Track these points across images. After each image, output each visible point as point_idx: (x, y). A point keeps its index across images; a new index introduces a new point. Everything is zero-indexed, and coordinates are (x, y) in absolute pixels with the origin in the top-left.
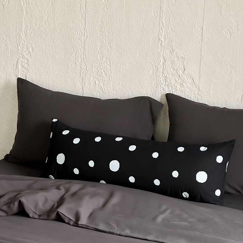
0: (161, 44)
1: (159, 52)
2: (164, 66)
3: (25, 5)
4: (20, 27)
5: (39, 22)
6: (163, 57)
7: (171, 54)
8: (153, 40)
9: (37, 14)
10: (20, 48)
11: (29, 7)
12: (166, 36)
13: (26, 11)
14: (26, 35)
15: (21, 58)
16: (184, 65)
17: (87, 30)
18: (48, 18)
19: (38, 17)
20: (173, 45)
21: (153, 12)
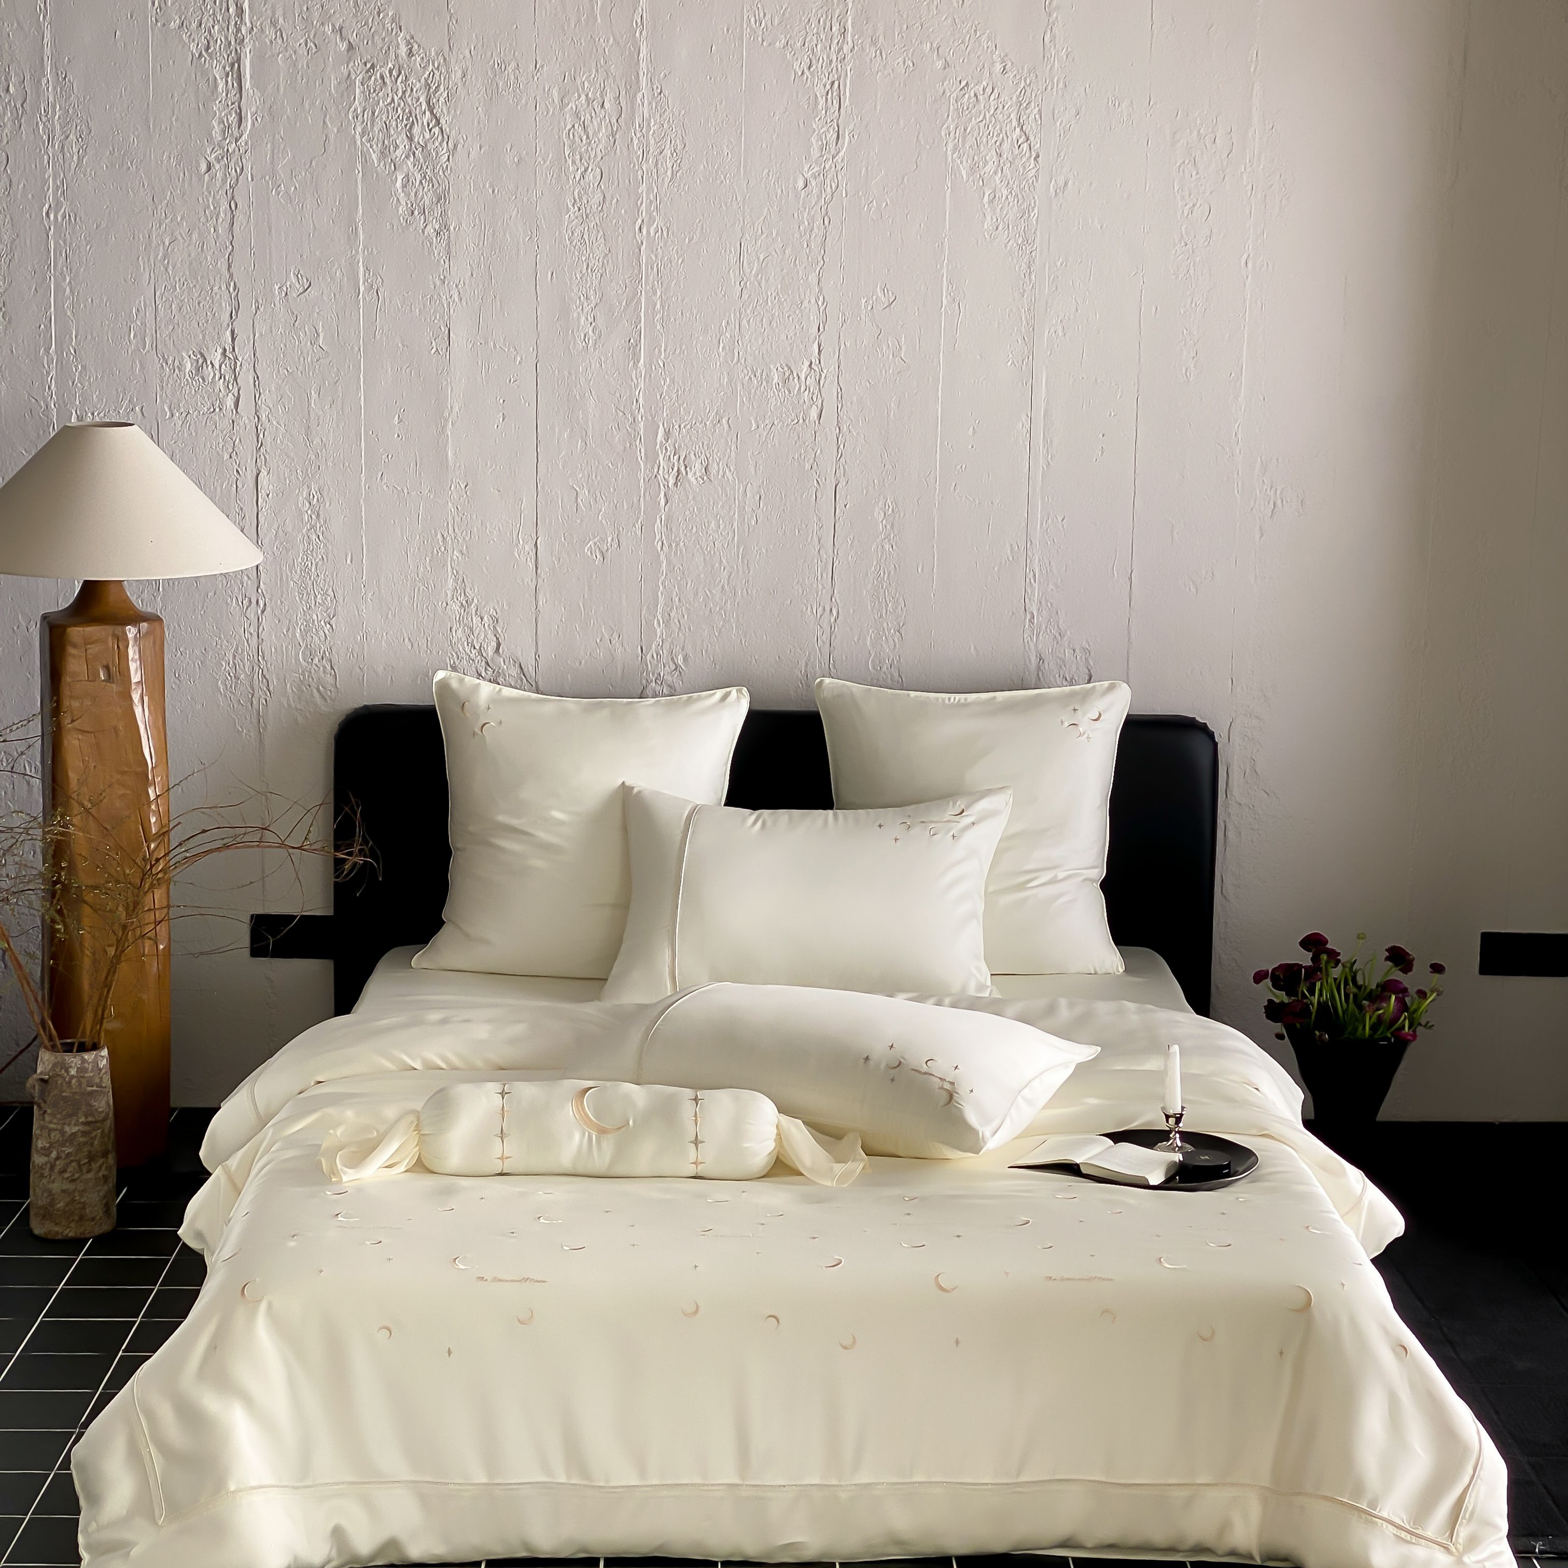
0: (1030, 621)
1: (1026, 641)
2: (1040, 674)
3: (666, 548)
4: (651, 606)
5: (703, 588)
6: (1038, 652)
7: (1055, 643)
8: (1010, 613)
9: (701, 568)
10: (649, 657)
11: (676, 554)
12: (1043, 601)
13: (669, 563)
14: (667, 623)
15: (653, 684)
16: (1089, 667)
17: (838, 601)
18: (729, 577)
19: (702, 576)
20: (1061, 622)
21: (1008, 546)
